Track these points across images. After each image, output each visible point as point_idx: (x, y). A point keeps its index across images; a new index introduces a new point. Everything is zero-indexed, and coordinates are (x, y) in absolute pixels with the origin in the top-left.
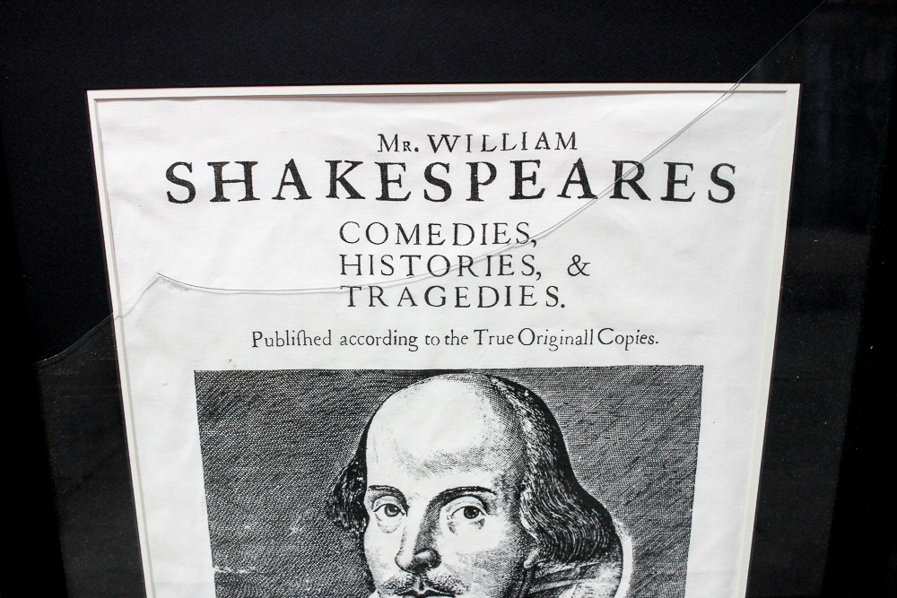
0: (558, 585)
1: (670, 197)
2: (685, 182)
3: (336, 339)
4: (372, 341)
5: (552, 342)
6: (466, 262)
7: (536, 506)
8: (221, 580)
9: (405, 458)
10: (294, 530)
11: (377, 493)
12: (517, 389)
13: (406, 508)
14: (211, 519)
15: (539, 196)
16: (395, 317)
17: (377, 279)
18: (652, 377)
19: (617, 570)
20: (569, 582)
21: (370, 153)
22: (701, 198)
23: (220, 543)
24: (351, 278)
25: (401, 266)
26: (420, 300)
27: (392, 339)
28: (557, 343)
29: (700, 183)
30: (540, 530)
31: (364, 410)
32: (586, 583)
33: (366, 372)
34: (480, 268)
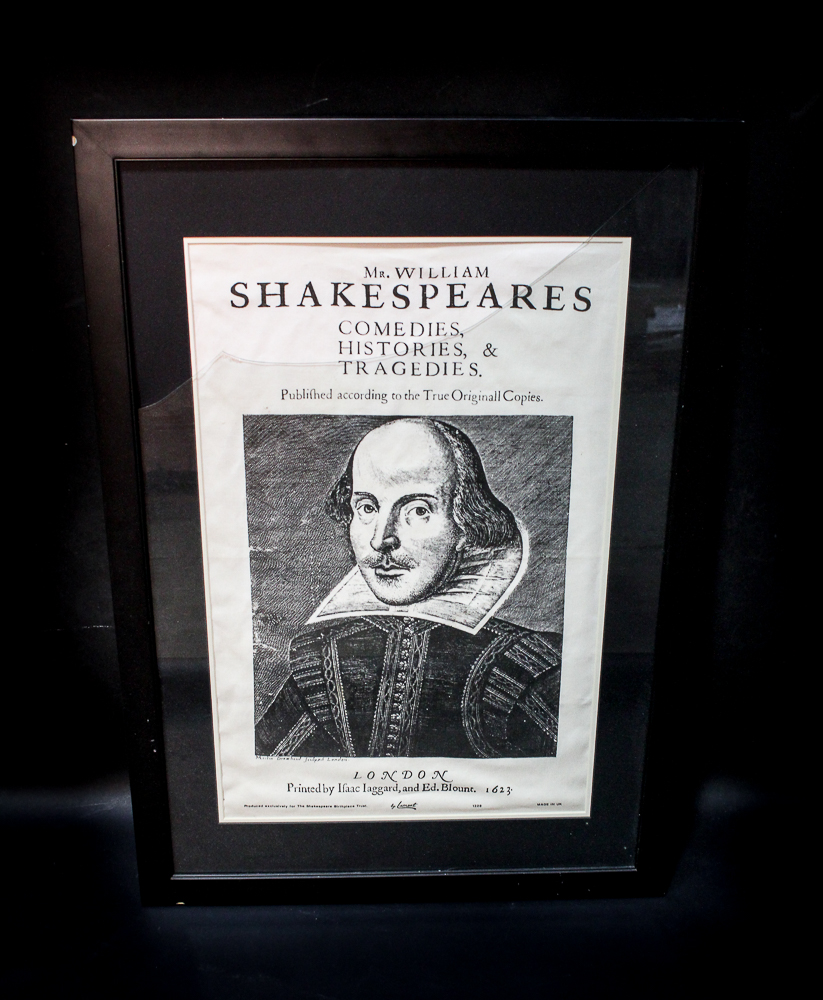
0: (479, 563)
1: (549, 307)
2: (558, 298)
3: (335, 395)
4: (358, 396)
5: (473, 398)
6: (419, 347)
7: (464, 507)
8: (254, 556)
9: (378, 474)
10: (304, 521)
11: (359, 497)
12: (451, 429)
13: (378, 507)
14: (249, 514)
15: (465, 306)
16: (372, 381)
17: (362, 357)
18: (539, 423)
19: (519, 553)
20: (486, 562)
21: (359, 278)
22: (569, 308)
23: (254, 530)
24: (346, 356)
25: (377, 349)
26: (389, 370)
27: (371, 396)
28: (477, 399)
29: (568, 299)
30: (467, 524)
31: (352, 441)
32: (498, 562)
33: (353, 417)
34: (427, 351)
